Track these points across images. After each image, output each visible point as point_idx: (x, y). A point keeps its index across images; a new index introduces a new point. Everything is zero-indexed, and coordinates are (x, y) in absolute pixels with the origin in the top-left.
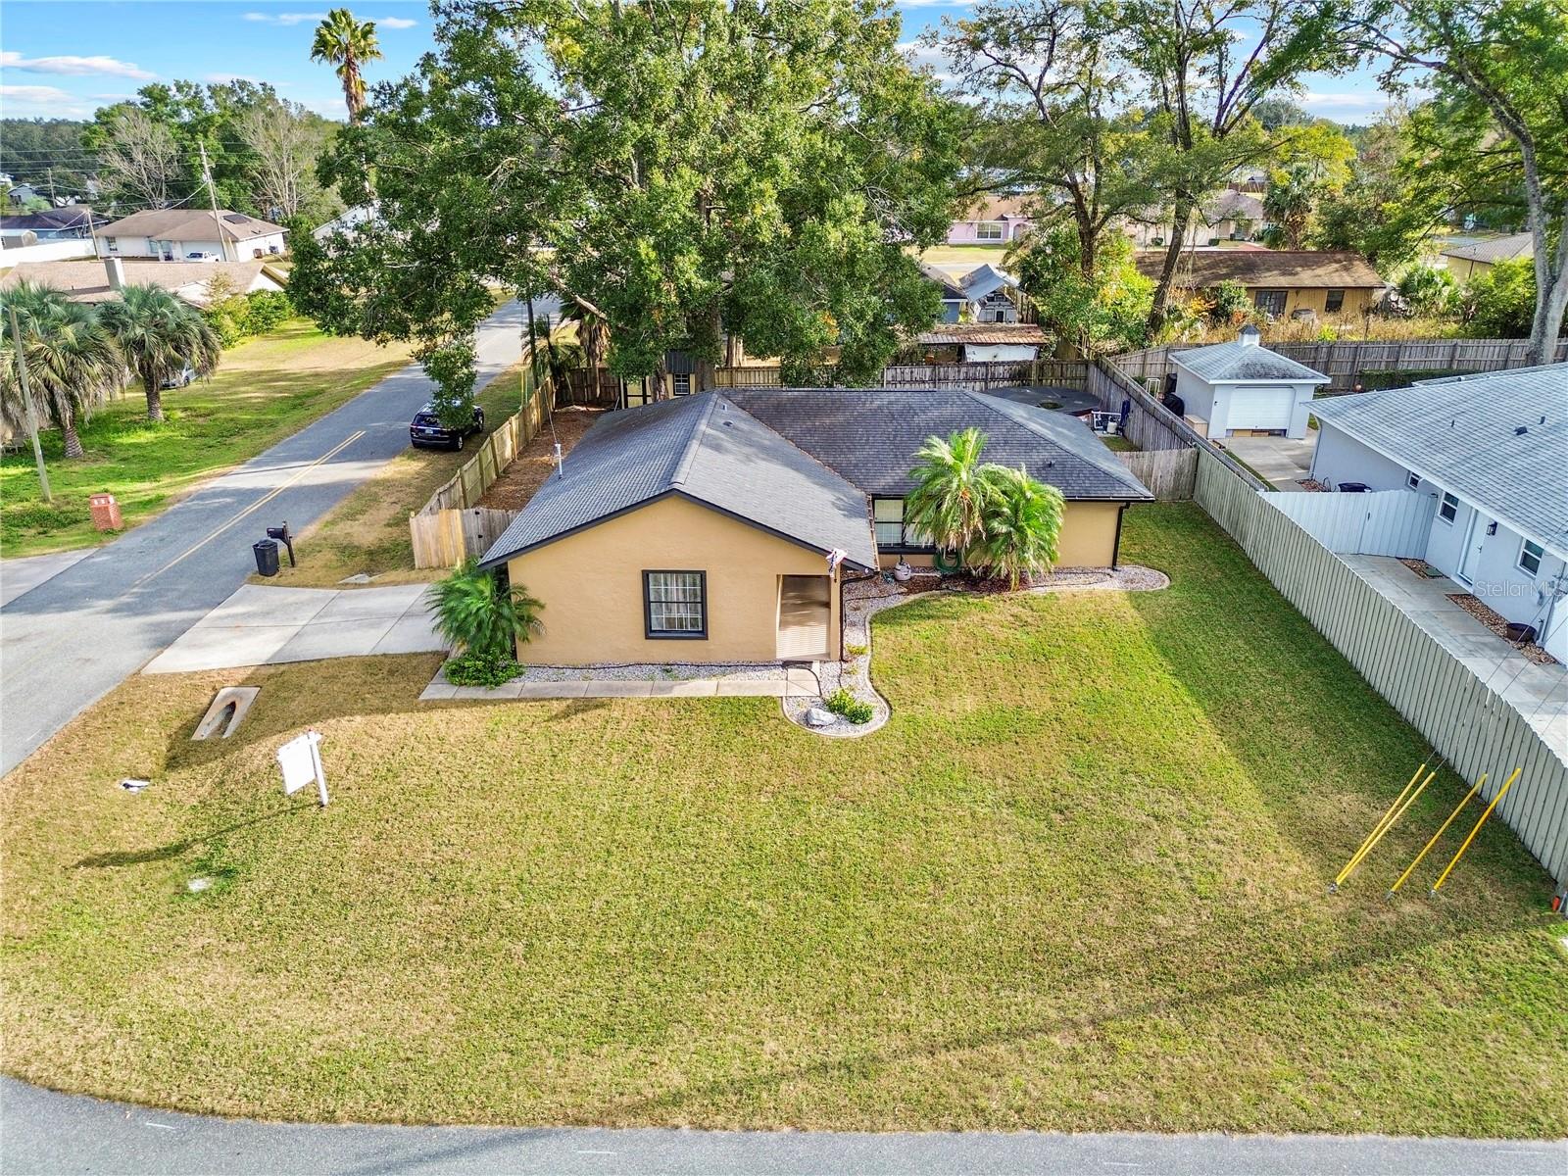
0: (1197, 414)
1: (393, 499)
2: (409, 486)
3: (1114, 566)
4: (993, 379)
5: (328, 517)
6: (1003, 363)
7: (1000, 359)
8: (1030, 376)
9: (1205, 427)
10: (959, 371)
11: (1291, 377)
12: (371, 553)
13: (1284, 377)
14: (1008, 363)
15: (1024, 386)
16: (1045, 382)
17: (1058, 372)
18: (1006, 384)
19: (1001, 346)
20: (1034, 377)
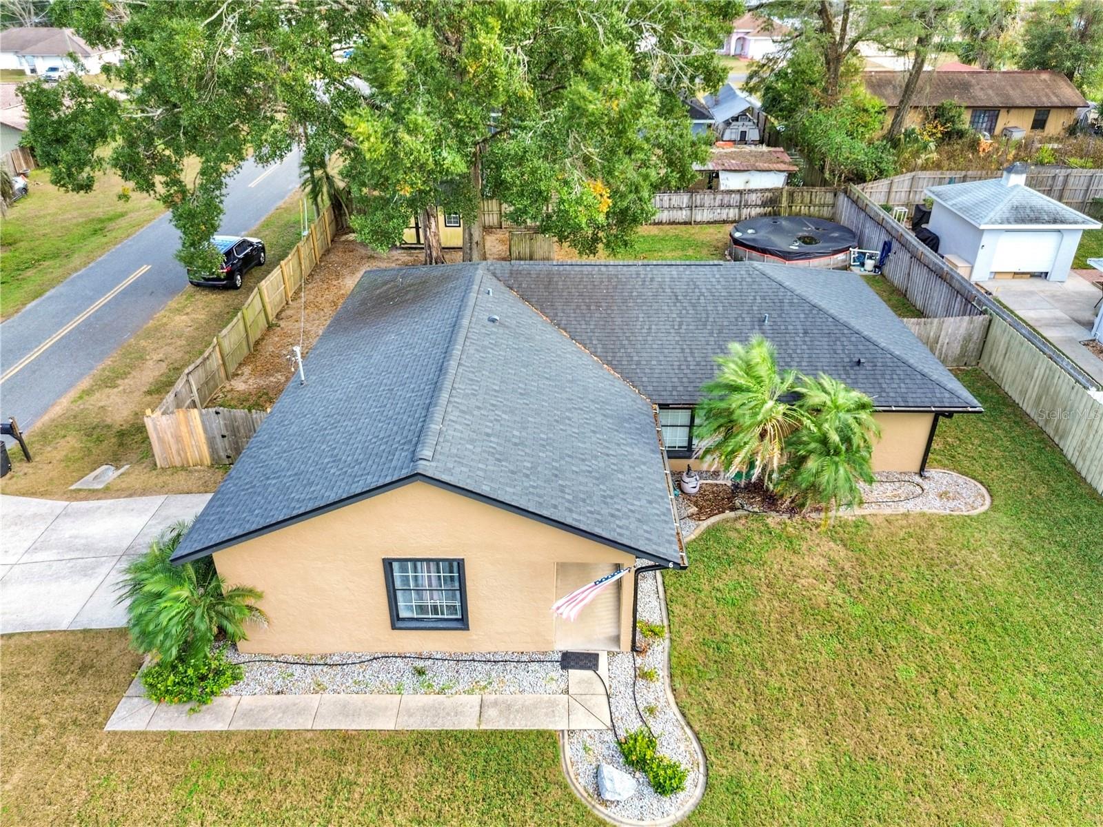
0: (955, 253)
1: (161, 356)
2: (179, 337)
3: (921, 471)
4: (746, 206)
5: (85, 383)
6: (756, 191)
7: (752, 186)
8: (780, 202)
9: (968, 270)
10: (715, 199)
11: (1062, 222)
12: (121, 434)
13: (1055, 221)
14: (762, 191)
15: (776, 214)
16: (795, 209)
17: (807, 200)
18: (758, 210)
19: (753, 172)
20: (784, 203)
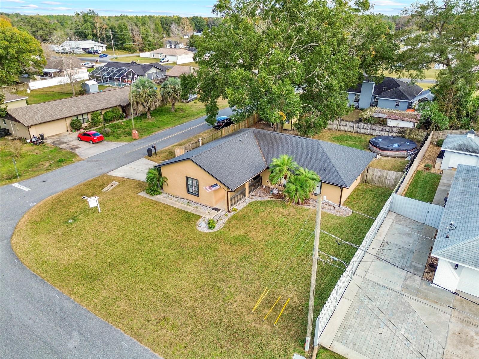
3: (339, 205)
8: (406, 133)
10: (380, 128)
11: (476, 153)
14: (399, 128)
15: (404, 137)
16: (412, 136)
17: (417, 133)
18: (396, 134)
19: (400, 121)
20: (408, 133)
